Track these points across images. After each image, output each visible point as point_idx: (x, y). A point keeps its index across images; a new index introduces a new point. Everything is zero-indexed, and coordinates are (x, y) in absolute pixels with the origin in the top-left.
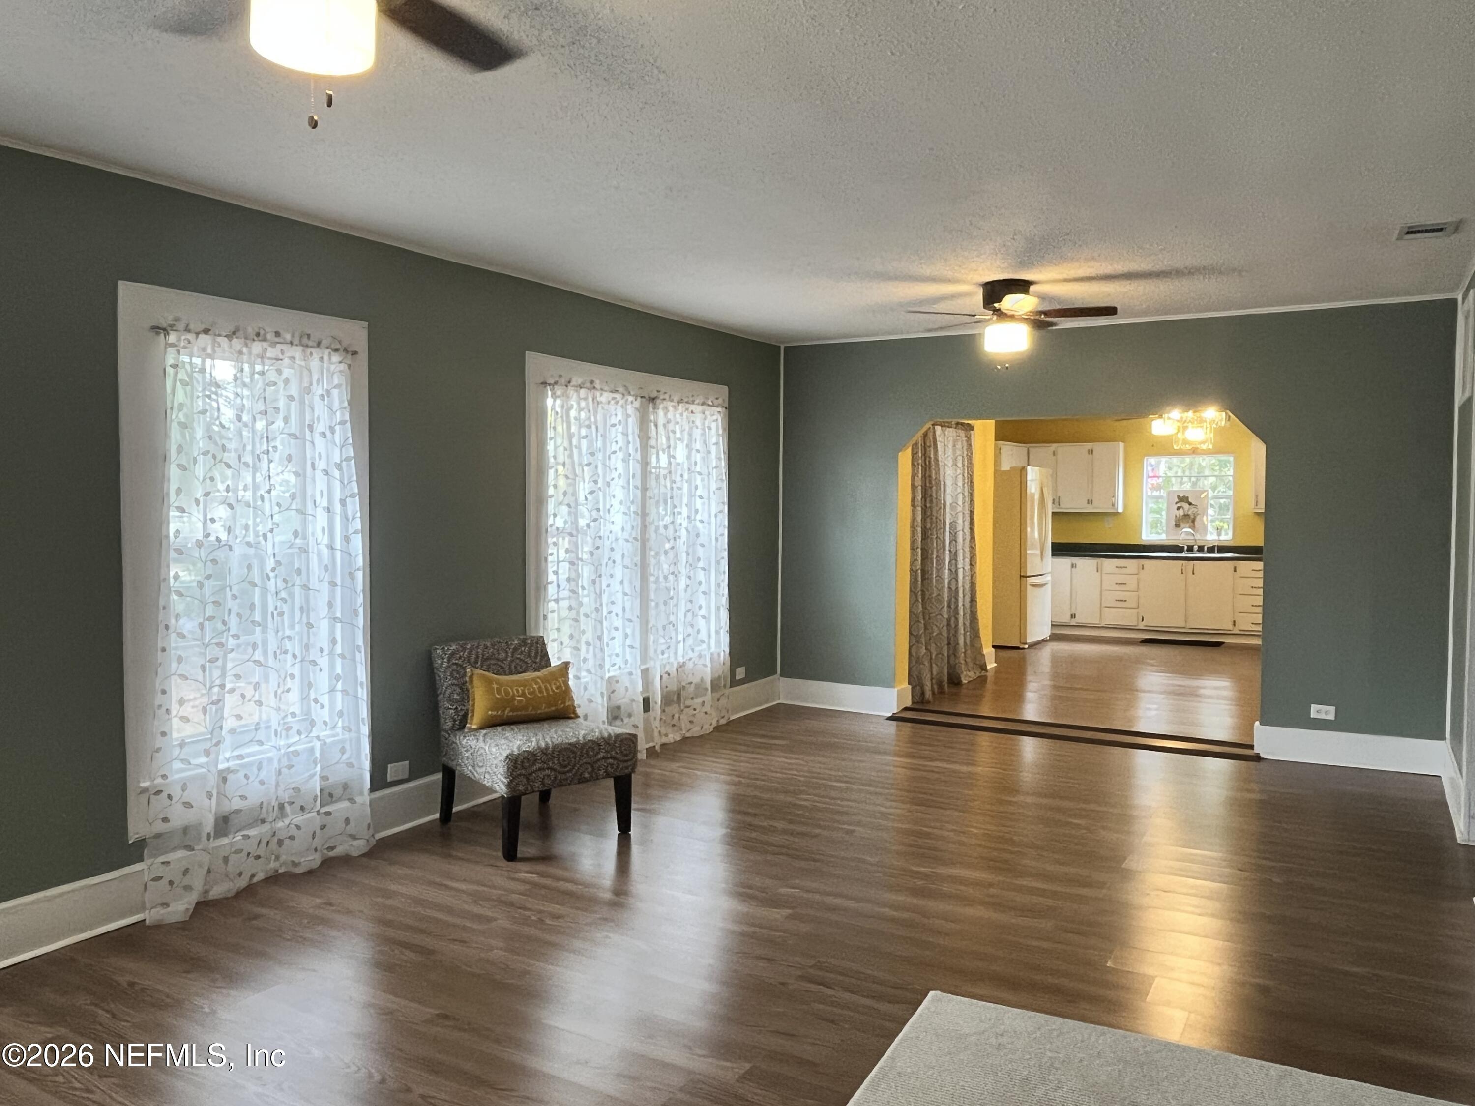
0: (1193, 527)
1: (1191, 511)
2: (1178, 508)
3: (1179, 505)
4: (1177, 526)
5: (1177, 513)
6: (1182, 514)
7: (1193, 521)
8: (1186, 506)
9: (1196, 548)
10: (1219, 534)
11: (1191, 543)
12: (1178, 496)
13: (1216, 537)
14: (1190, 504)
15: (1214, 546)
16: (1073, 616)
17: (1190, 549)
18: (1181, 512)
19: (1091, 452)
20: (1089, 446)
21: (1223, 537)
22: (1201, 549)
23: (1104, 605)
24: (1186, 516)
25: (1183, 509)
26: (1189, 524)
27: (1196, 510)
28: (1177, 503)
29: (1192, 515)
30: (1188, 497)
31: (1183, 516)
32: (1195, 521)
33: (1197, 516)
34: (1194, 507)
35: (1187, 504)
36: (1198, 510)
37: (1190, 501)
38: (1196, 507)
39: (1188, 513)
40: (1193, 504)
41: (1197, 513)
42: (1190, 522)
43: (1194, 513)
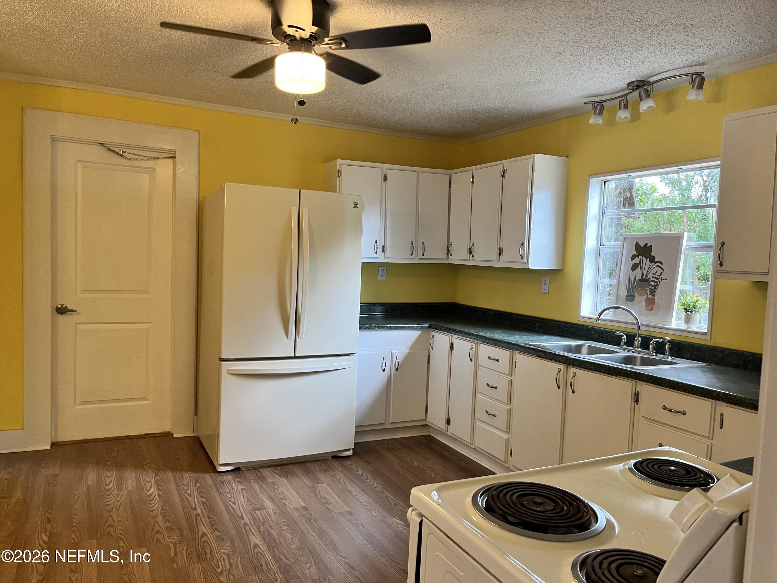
0: (651, 303)
1: (652, 272)
2: (634, 267)
3: (636, 261)
4: (630, 298)
5: (633, 275)
6: (639, 277)
7: (653, 291)
8: (645, 262)
9: (638, 340)
10: (689, 319)
11: (633, 329)
12: (637, 244)
14: (652, 260)
15: (666, 342)
17: (630, 341)
18: (638, 273)
19: (504, 174)
20: (505, 164)
22: (645, 343)
23: (476, 415)
24: (644, 280)
25: (641, 268)
26: (646, 296)
27: (660, 271)
28: (633, 258)
29: (652, 279)
30: (651, 246)
31: (640, 280)
32: (655, 292)
33: (660, 282)
34: (658, 266)
35: (648, 259)
36: (662, 271)
37: (653, 254)
38: (660, 265)
39: (647, 276)
40: (656, 260)
41: (661, 276)
42: (648, 292)
43: (656, 276)
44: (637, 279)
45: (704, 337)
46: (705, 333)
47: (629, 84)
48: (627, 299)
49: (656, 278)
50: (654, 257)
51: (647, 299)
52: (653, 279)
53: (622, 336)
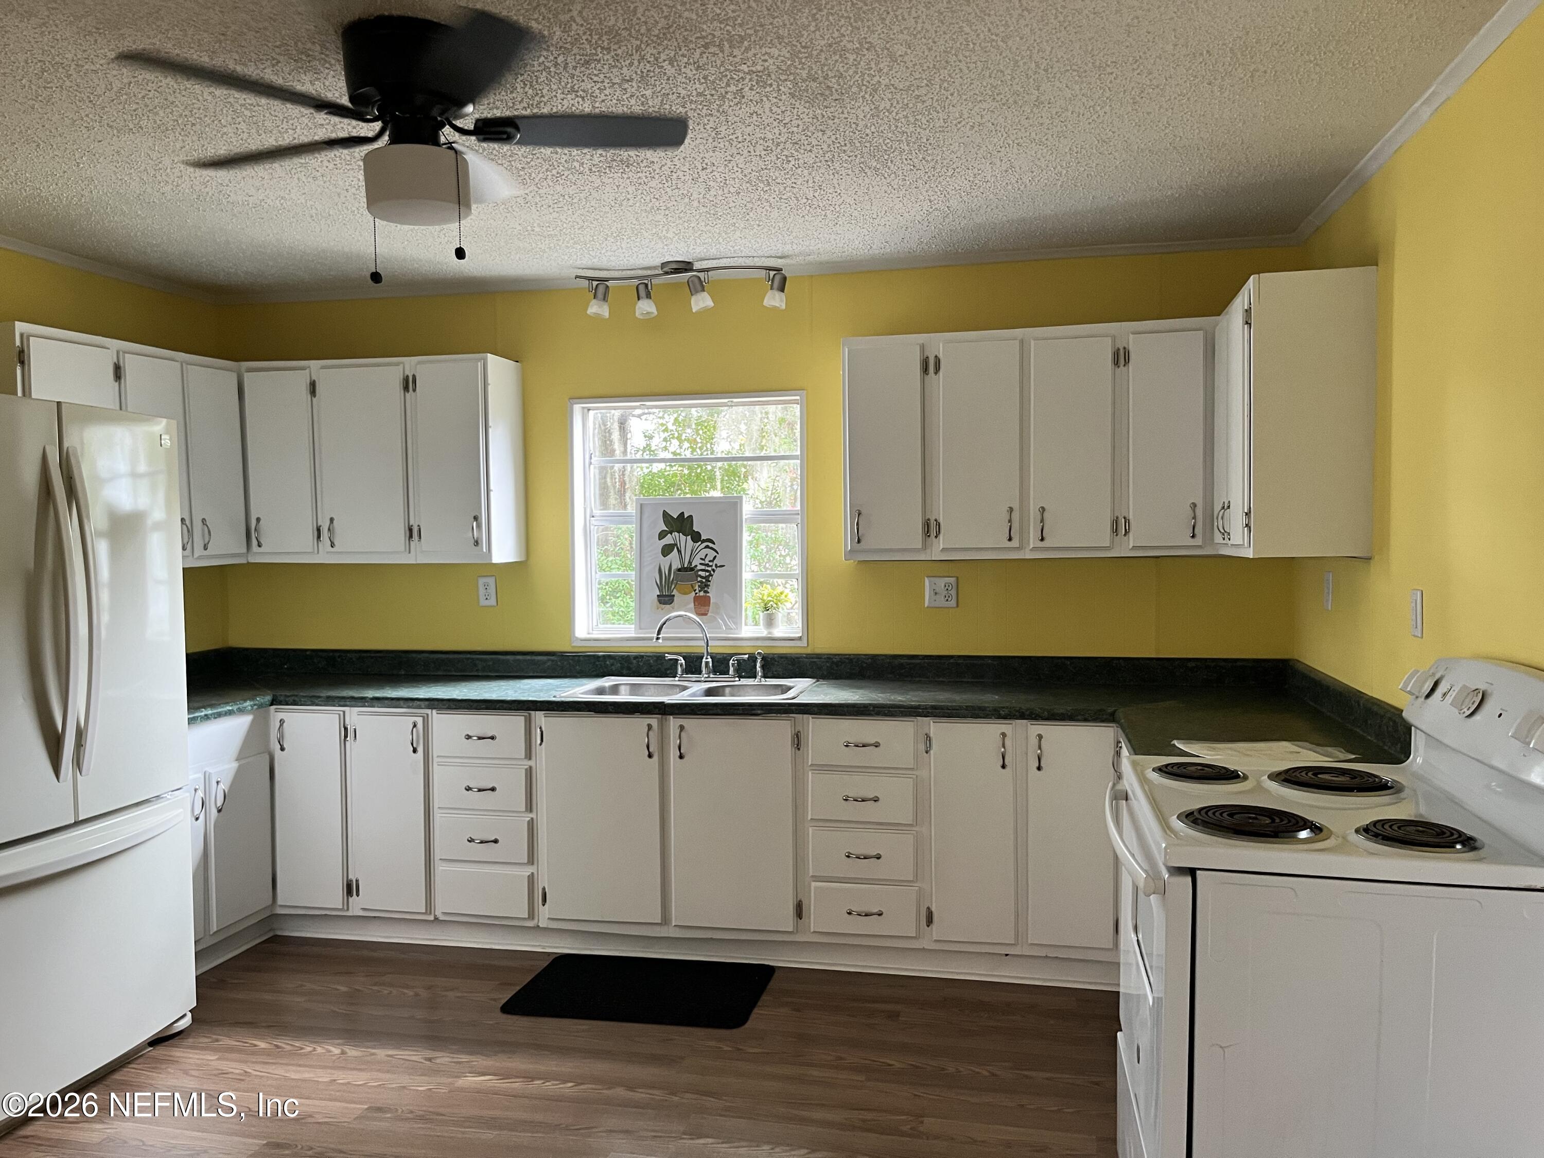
0: (702, 604)
1: (699, 556)
2: (667, 550)
3: (669, 540)
4: (666, 599)
5: (665, 562)
6: (676, 565)
7: (705, 586)
8: (685, 542)
9: (707, 662)
10: (770, 621)
11: (698, 647)
12: (665, 514)
13: (762, 631)
14: (696, 537)
15: (753, 658)
16: (351, 889)
17: (693, 665)
18: (674, 559)
19: (408, 384)
20: (410, 364)
21: (781, 630)
22: (720, 665)
23: (438, 852)
24: (687, 570)
25: (679, 551)
26: (693, 593)
27: (712, 554)
28: (662, 535)
29: (700, 567)
30: (691, 517)
31: (679, 570)
32: (708, 586)
33: (714, 570)
34: (707, 547)
35: (689, 537)
36: (716, 554)
37: (695, 529)
38: (711, 545)
39: (690, 563)
40: (703, 538)
41: (715, 562)
42: (697, 587)
43: (707, 562)
44: (674, 568)
45: (798, 643)
46: (800, 638)
47: (663, 265)
48: (660, 602)
49: (707, 565)
50: (699, 534)
51: (696, 599)
52: (703, 567)
53: (677, 660)
